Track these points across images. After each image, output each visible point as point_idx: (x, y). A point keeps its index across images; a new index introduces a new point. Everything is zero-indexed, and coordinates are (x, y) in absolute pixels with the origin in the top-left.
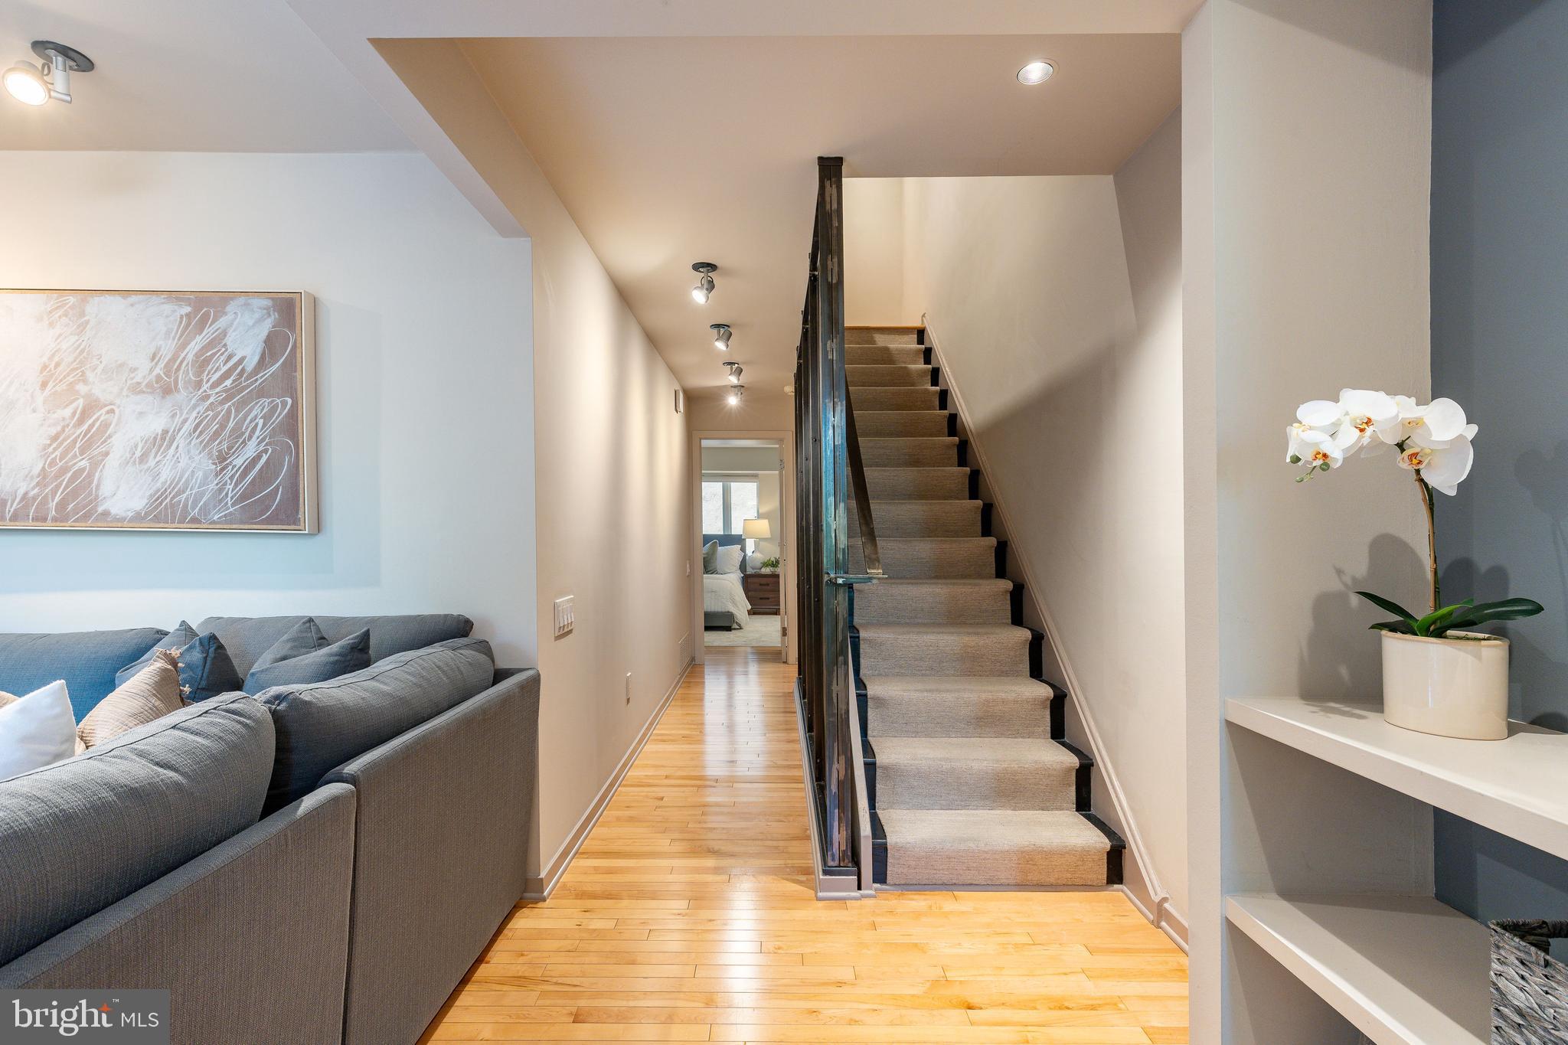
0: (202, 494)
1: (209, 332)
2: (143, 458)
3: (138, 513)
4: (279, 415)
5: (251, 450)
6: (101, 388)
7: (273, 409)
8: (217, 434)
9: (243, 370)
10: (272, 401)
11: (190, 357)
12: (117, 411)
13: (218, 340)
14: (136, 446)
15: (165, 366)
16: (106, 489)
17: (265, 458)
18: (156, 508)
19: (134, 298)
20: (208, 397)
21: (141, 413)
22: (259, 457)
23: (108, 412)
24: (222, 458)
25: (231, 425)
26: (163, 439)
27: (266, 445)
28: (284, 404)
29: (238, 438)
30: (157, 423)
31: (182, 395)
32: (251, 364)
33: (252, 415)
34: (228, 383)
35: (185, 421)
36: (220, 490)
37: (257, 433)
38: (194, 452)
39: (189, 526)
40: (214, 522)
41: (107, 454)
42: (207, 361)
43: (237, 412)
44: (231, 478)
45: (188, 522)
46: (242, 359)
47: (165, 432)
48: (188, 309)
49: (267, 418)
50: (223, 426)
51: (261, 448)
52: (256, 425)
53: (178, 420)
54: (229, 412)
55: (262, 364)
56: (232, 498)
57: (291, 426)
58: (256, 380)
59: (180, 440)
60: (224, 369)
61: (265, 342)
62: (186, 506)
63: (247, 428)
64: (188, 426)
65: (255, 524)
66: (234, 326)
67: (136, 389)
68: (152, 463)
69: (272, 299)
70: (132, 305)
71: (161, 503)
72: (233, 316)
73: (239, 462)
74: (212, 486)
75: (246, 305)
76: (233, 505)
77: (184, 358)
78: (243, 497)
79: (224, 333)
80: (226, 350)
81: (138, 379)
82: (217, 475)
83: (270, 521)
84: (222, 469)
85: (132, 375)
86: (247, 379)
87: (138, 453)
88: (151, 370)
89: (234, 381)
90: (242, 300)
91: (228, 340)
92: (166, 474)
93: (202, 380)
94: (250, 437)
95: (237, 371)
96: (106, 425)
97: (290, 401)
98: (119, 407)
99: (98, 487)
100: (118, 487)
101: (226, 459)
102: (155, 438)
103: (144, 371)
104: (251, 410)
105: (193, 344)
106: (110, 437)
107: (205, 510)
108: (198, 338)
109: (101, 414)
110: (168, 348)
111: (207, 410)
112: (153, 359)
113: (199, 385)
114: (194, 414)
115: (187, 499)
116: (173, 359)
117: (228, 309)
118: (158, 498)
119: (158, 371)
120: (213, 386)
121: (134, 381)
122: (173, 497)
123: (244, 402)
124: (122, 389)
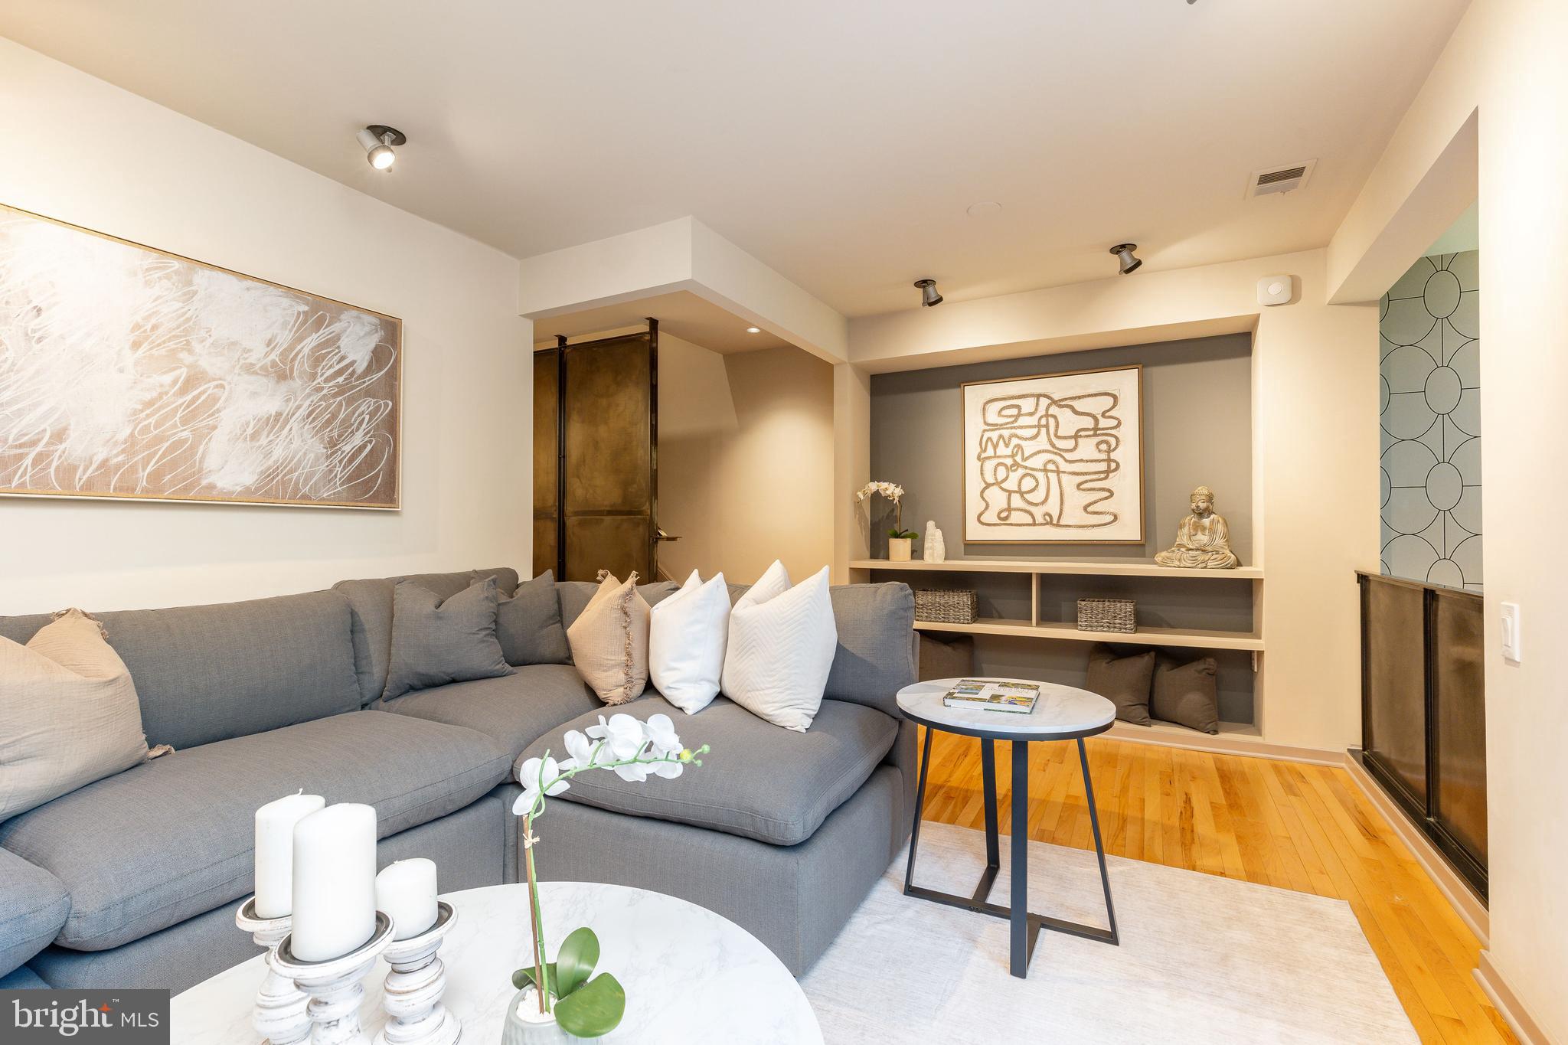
0: (313, 474)
1: (323, 334)
2: (255, 436)
3: (248, 488)
4: (381, 414)
5: (358, 439)
6: (210, 364)
7: (378, 409)
8: (328, 422)
9: (354, 372)
10: (377, 402)
11: (306, 350)
12: (227, 387)
13: (333, 341)
14: (248, 424)
15: (282, 354)
16: (212, 462)
17: (369, 447)
18: (268, 484)
19: (250, 283)
20: (322, 389)
21: (255, 393)
22: (364, 446)
23: (217, 386)
24: (333, 444)
25: (342, 416)
26: (277, 420)
27: (371, 437)
28: (386, 405)
29: (347, 428)
30: (271, 405)
31: (297, 383)
32: (361, 367)
33: (360, 410)
34: (340, 379)
35: (299, 407)
36: (331, 471)
37: (364, 426)
38: (307, 436)
39: (290, 501)
40: (323, 499)
41: (214, 428)
42: (323, 357)
43: (348, 405)
44: (340, 462)
45: (299, 498)
46: (353, 363)
47: (279, 414)
48: (306, 308)
49: (372, 415)
50: (334, 416)
51: (367, 439)
52: (364, 419)
53: (292, 405)
54: (340, 404)
55: (369, 370)
56: (340, 479)
57: (392, 423)
58: (364, 382)
59: (294, 423)
60: (337, 367)
61: (373, 352)
62: (297, 483)
63: (355, 420)
64: (302, 412)
65: (361, 501)
66: (347, 333)
67: (249, 369)
68: (263, 441)
69: (380, 319)
70: (248, 289)
71: (274, 478)
72: (346, 324)
73: (347, 448)
74: (323, 467)
75: (358, 318)
76: (341, 485)
77: (300, 351)
78: (350, 479)
79: (338, 338)
80: (339, 352)
81: (252, 360)
82: (327, 457)
83: (374, 499)
84: (332, 454)
85: (246, 356)
86: (357, 379)
87: (250, 431)
88: (267, 355)
89: (346, 379)
90: (355, 313)
91: (342, 343)
92: (278, 453)
93: (316, 373)
94: (357, 430)
95: (349, 371)
96: (215, 399)
97: (390, 403)
98: (230, 383)
99: (202, 459)
100: (226, 461)
101: (335, 445)
102: (268, 419)
103: (258, 354)
104: (359, 406)
105: (310, 339)
106: (218, 411)
107: (315, 488)
108: (315, 336)
109: (210, 388)
110: (284, 338)
111: (320, 400)
112: (268, 345)
113: (314, 376)
114: (308, 402)
115: (298, 479)
116: (290, 348)
117: (342, 317)
118: (269, 475)
119: (273, 356)
120: (327, 380)
121: (248, 361)
122: (285, 475)
123: (350, 401)
124: (234, 367)
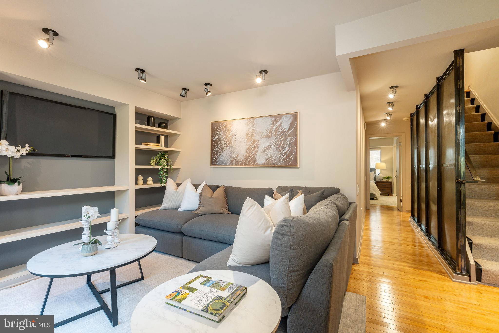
0: (276, 159)
1: (278, 123)
2: (264, 152)
3: (263, 163)
4: (293, 141)
5: (286, 149)
6: (257, 137)
7: (291, 140)
8: (279, 146)
9: (285, 131)
10: (291, 138)
11: (274, 129)
12: (260, 142)
13: (280, 125)
14: (263, 149)
15: (269, 132)
16: (257, 158)
17: (289, 150)
18: (267, 162)
19: (263, 118)
20: (278, 138)
21: (264, 142)
22: (288, 150)
23: (258, 142)
24: (280, 151)
25: (282, 143)
26: (268, 147)
27: (290, 148)
28: (294, 138)
29: (284, 147)
30: (267, 144)
31: (272, 138)
32: (287, 130)
33: (287, 141)
34: (282, 134)
35: (273, 143)
36: (280, 158)
37: (288, 145)
38: (275, 150)
39: (273, 166)
40: (278, 165)
41: (258, 151)
42: (277, 130)
43: (284, 140)
44: (282, 155)
45: (273, 165)
46: (285, 129)
47: (269, 146)
48: (274, 119)
49: (290, 141)
50: (281, 144)
51: (289, 148)
52: (288, 143)
53: (271, 143)
54: (282, 140)
55: (289, 129)
56: (282, 160)
57: (296, 143)
58: (288, 133)
59: (272, 147)
60: (281, 131)
61: (290, 124)
62: (273, 162)
63: (286, 144)
64: (274, 144)
65: (287, 165)
66: (283, 122)
67: (263, 137)
68: (266, 152)
69: (292, 114)
70: (263, 119)
71: (268, 161)
72: (283, 119)
73: (284, 152)
74: (278, 157)
75: (286, 116)
76: (282, 161)
77: (273, 130)
78: (285, 160)
79: (281, 123)
80: (282, 127)
81: (264, 135)
82: (279, 155)
83: (291, 165)
84: (280, 154)
85: (263, 134)
86: (286, 133)
87: (264, 151)
88: (266, 133)
89: (283, 134)
90: (285, 115)
91: (282, 125)
92: (269, 155)
93: (276, 134)
94: (286, 146)
95: (284, 131)
96: (258, 145)
97: (295, 137)
98: (260, 141)
99: (256, 158)
100: (260, 158)
101: (281, 151)
102: (267, 147)
103: (265, 133)
104: (287, 140)
105: (275, 126)
106: (258, 147)
107: (276, 163)
108: (276, 125)
109: (257, 143)
110: (270, 128)
111: (277, 140)
112: (267, 131)
113: (276, 135)
114: (275, 142)
115: (273, 160)
116: (271, 130)
117: (282, 118)
118: (267, 160)
119: (268, 133)
120: (279, 135)
121: (263, 135)
122: (270, 160)
123: (285, 138)
124: (261, 138)
